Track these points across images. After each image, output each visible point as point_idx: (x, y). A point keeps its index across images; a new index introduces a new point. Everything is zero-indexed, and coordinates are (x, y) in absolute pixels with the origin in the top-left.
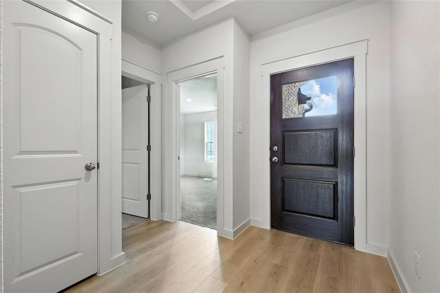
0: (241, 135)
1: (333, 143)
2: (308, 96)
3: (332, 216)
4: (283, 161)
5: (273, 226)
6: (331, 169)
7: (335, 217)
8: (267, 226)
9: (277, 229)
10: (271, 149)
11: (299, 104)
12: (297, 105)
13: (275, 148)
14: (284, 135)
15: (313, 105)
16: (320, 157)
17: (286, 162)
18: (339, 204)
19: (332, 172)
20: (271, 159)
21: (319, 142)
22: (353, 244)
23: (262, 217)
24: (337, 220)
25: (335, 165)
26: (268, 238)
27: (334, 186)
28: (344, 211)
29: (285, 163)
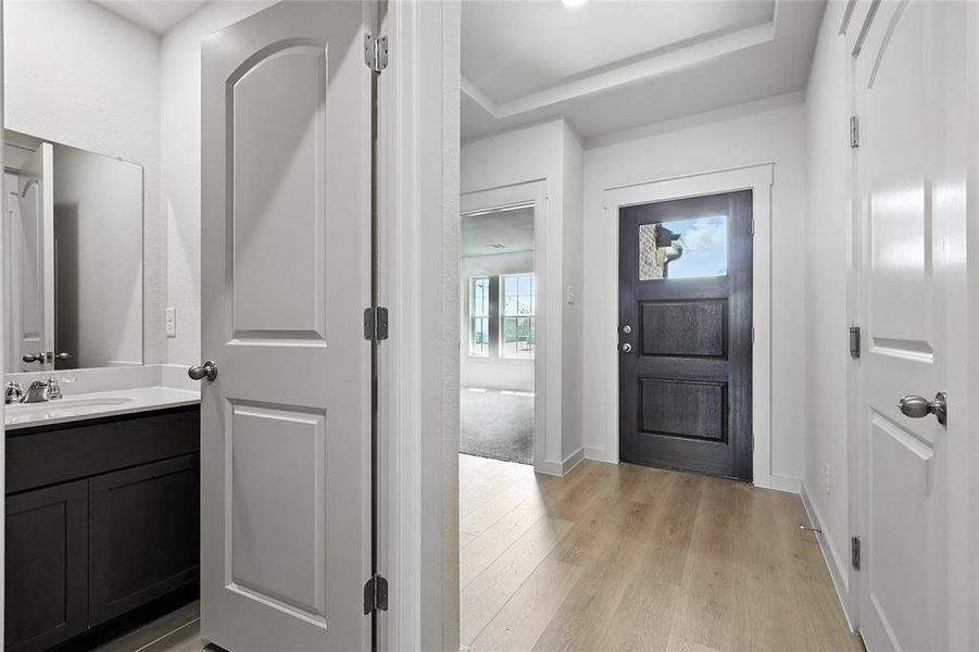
0: (573, 306)
1: (720, 321)
2: (675, 233)
3: (718, 436)
4: (641, 350)
5: (622, 458)
6: (718, 362)
7: (724, 439)
8: (614, 458)
9: (629, 462)
10: (620, 330)
11: (658, 245)
12: (654, 248)
13: (628, 329)
14: (642, 307)
15: (683, 247)
16: (701, 344)
17: (646, 351)
18: (731, 417)
19: (720, 367)
20: (620, 347)
21: (699, 319)
22: (752, 479)
23: (605, 444)
24: (727, 443)
25: (724, 356)
26: (615, 476)
27: (723, 388)
28: (738, 427)
29: (644, 354)
